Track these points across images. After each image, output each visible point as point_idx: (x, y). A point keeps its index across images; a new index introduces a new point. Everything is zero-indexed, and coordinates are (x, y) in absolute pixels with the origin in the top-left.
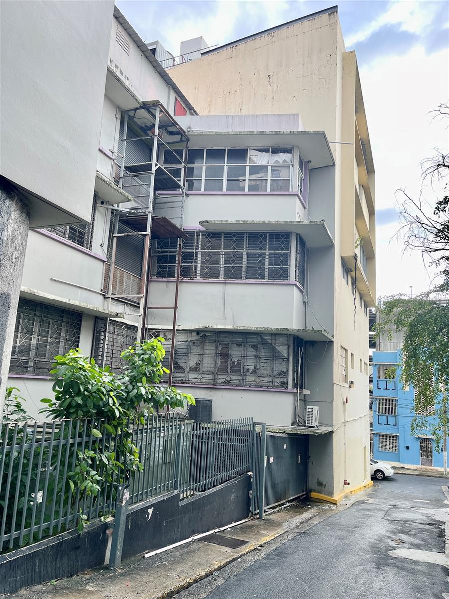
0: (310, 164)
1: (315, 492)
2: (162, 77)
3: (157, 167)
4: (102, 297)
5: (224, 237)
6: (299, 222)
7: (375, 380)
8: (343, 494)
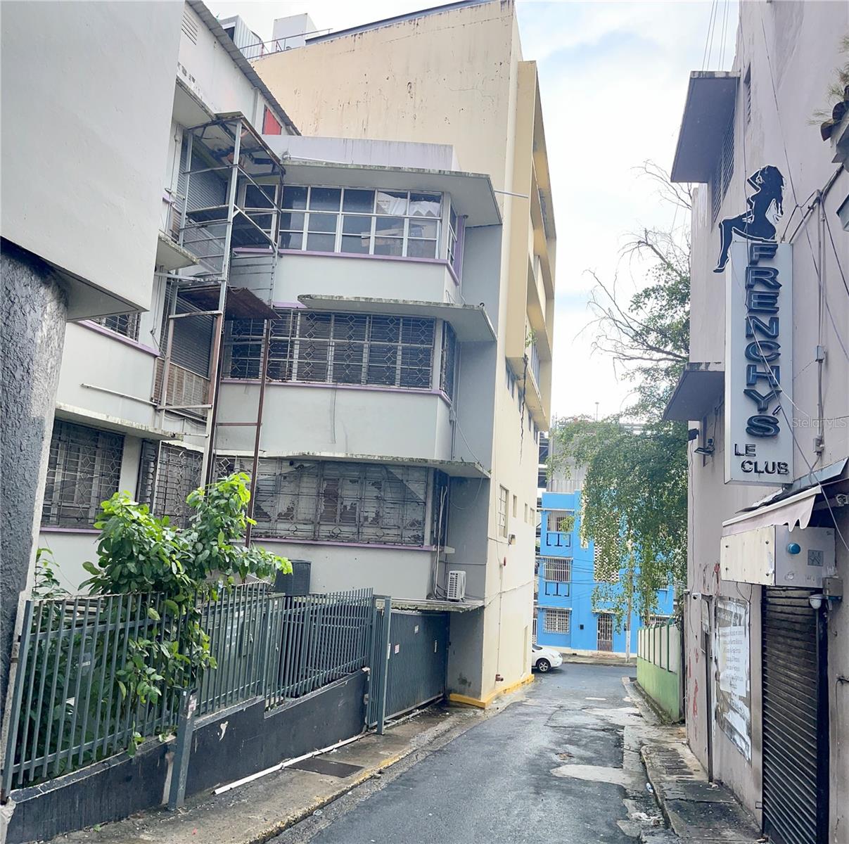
0: (466, 220)
1: (456, 692)
2: (245, 74)
3: (237, 212)
4: (151, 409)
5: (335, 320)
6: (448, 304)
7: (544, 533)
8: (494, 695)
